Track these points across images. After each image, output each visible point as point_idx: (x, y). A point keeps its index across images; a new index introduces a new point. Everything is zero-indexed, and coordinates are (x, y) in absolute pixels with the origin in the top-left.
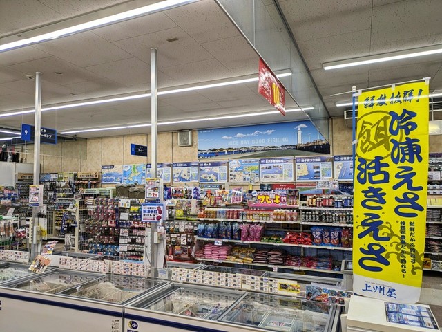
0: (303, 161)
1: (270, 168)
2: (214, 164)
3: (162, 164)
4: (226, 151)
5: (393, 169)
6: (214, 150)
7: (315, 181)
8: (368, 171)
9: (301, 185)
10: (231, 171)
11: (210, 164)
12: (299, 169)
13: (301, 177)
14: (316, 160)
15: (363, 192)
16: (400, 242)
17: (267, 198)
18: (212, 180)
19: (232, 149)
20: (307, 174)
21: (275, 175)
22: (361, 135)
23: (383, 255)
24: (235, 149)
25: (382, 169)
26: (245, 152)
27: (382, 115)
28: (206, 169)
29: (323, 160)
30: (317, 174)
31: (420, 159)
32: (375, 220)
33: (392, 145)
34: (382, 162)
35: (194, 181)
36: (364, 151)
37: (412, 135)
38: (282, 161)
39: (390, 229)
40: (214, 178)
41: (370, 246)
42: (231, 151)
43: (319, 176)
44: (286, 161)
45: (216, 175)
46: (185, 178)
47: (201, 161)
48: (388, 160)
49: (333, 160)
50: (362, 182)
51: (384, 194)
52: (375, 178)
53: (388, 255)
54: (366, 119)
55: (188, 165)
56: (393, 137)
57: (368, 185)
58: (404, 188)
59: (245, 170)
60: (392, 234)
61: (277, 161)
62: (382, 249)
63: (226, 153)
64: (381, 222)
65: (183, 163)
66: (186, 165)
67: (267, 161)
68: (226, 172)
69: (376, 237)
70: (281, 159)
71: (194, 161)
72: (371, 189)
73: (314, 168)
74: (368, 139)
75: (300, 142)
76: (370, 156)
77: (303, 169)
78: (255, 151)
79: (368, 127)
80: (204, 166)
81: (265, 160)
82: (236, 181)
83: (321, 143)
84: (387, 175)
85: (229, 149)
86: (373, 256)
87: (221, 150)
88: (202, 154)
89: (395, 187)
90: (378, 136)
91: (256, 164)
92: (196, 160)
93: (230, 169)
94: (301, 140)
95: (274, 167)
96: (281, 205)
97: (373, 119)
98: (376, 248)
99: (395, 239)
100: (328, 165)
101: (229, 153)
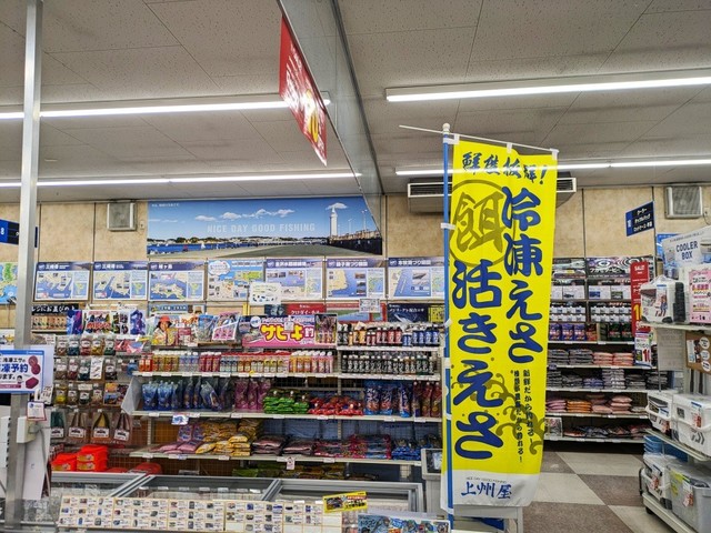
0: (338, 264)
1: (283, 275)
2: (178, 267)
3: (70, 263)
4: (203, 243)
5: (506, 284)
6: (180, 240)
7: (358, 298)
8: (469, 285)
9: (335, 306)
10: (212, 280)
11: (170, 267)
12: (331, 278)
13: (335, 293)
14: (361, 264)
15: (461, 322)
16: (514, 405)
17: (279, 329)
18: (174, 297)
19: (214, 239)
20: (345, 287)
21: (290, 289)
23: (493, 430)
24: (221, 240)
25: (491, 282)
26: (238, 246)
27: (491, 190)
28: (164, 276)
29: (371, 265)
30: (362, 288)
32: (481, 372)
33: (505, 243)
34: (490, 269)
35: (137, 297)
36: (463, 248)
38: (304, 264)
39: (502, 385)
40: (178, 292)
41: (472, 416)
42: (212, 244)
43: (365, 291)
44: (312, 264)
45: (182, 286)
46: (119, 291)
47: (153, 260)
48: (500, 268)
49: (386, 265)
50: (460, 304)
51: (494, 326)
52: (481, 297)
53: (500, 431)
55: (127, 266)
56: (507, 230)
57: (468, 309)
59: (237, 279)
60: (506, 394)
61: (295, 264)
62: (492, 421)
63: (203, 246)
64: (490, 374)
65: (116, 263)
66: (122, 266)
67: (277, 264)
68: (203, 282)
69: (482, 401)
70: (302, 260)
71: (138, 259)
72: (474, 318)
73: (357, 277)
75: (334, 233)
76: (472, 257)
77: (339, 278)
78: (256, 245)
79: (470, 205)
80: (158, 269)
81: (275, 261)
82: (220, 299)
83: (368, 236)
84: (497, 292)
85: (209, 239)
86: (478, 434)
87: (194, 240)
88: (155, 247)
89: (510, 315)
90: (483, 225)
91: (259, 269)
92: (142, 258)
93: (209, 276)
94: (336, 230)
95: (290, 273)
96: (303, 342)
98: (481, 419)
99: (509, 402)
100: (379, 272)
101: (209, 247)
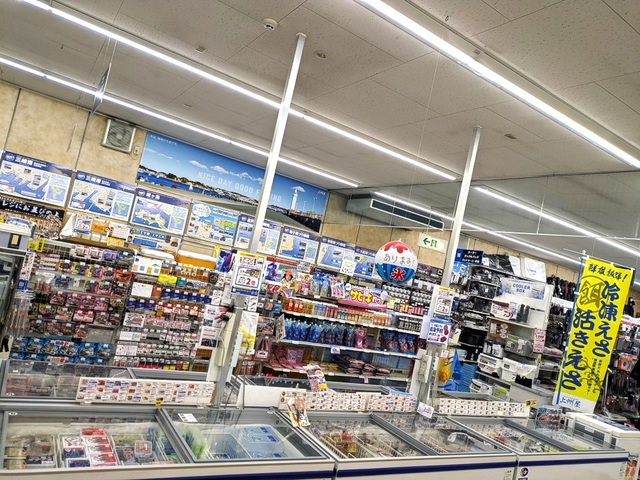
0: (291, 232)
1: (251, 230)
2: (164, 199)
4: (191, 185)
5: (598, 322)
6: (171, 176)
8: (581, 319)
10: (194, 219)
11: (158, 197)
12: (284, 240)
13: (285, 252)
14: (305, 235)
17: (360, 295)
18: (156, 225)
19: (202, 185)
20: (291, 249)
22: (582, 290)
23: (578, 379)
24: (208, 187)
25: (591, 320)
26: (221, 197)
27: (600, 281)
28: (150, 204)
29: (312, 238)
30: (301, 253)
31: (615, 319)
33: (601, 305)
34: (591, 314)
35: (117, 217)
36: (582, 303)
37: (615, 302)
38: (268, 225)
39: (586, 362)
40: (161, 222)
42: (199, 188)
43: (303, 256)
44: (273, 227)
45: (165, 217)
46: (100, 206)
47: (140, 187)
48: (596, 315)
49: (320, 240)
50: (576, 326)
52: (585, 325)
54: (588, 279)
55: (114, 185)
56: (603, 299)
57: (579, 329)
58: (602, 337)
59: (215, 223)
63: (191, 188)
65: (102, 179)
66: (108, 184)
67: (249, 220)
68: (185, 219)
70: (267, 222)
71: (126, 181)
73: (301, 244)
74: (586, 296)
75: (293, 208)
76: (585, 308)
77: (289, 242)
78: (235, 201)
79: (588, 286)
80: (145, 197)
81: (247, 217)
82: (197, 236)
83: (313, 217)
84: (592, 325)
85: (198, 183)
87: (184, 180)
88: (144, 174)
89: (597, 335)
90: (592, 295)
91: (234, 220)
92: (130, 181)
93: (192, 216)
94: (294, 206)
97: (593, 281)
99: (588, 370)
100: (314, 244)
101: (196, 190)
